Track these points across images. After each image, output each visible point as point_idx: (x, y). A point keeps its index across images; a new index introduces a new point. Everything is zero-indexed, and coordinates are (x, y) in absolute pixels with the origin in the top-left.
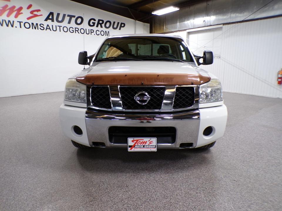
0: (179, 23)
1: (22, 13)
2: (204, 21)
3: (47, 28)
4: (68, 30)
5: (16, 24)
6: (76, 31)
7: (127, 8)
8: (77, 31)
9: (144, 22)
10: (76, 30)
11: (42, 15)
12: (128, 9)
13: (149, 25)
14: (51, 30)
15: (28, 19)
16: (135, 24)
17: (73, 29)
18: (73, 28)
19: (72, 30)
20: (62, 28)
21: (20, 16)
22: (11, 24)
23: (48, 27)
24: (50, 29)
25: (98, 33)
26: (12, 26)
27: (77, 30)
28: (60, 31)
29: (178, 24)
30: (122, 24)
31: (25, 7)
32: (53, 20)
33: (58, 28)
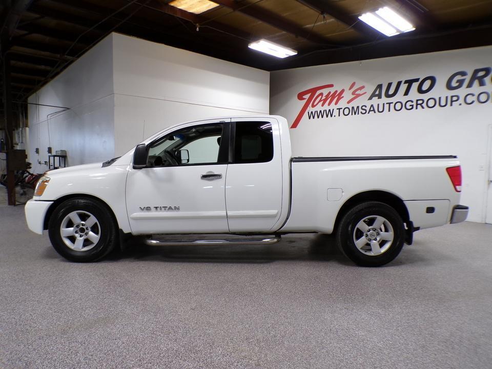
1: (343, 97)
3: (370, 111)
4: (404, 106)
5: (336, 113)
6: (419, 106)
8: (421, 104)
10: (417, 104)
11: (365, 93)
14: (375, 112)
15: (349, 102)
17: (412, 104)
18: (412, 102)
19: (410, 106)
20: (392, 106)
21: (340, 102)
22: (330, 113)
23: (372, 109)
24: (374, 110)
25: (469, 99)
26: (331, 116)
27: (419, 104)
28: (389, 111)
31: (347, 88)
32: (380, 97)
33: (387, 106)
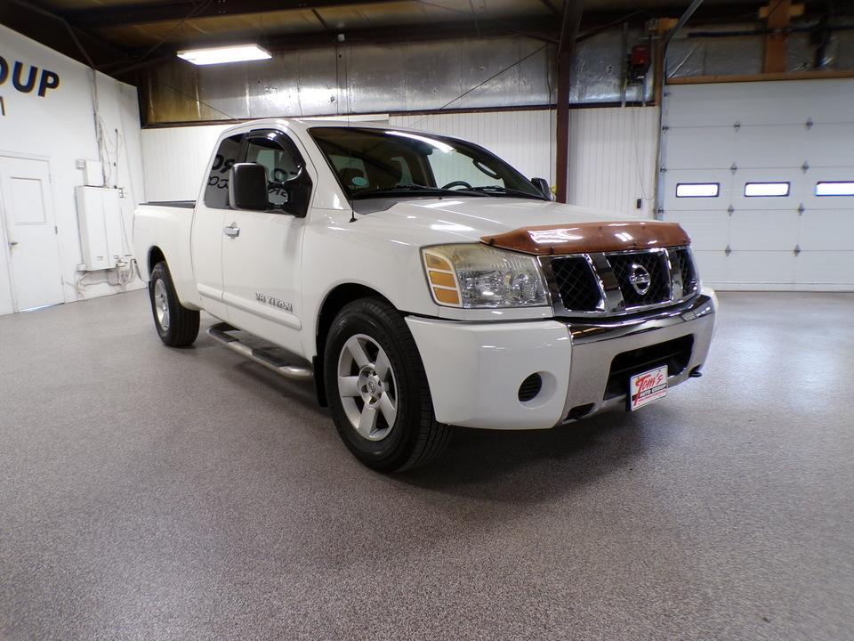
0: (250, 95)
2: (332, 100)
7: (61, 19)
9: (120, 78)
12: (66, 23)
13: (134, 89)
16: (94, 81)
29: (248, 97)
30: (46, 74)
